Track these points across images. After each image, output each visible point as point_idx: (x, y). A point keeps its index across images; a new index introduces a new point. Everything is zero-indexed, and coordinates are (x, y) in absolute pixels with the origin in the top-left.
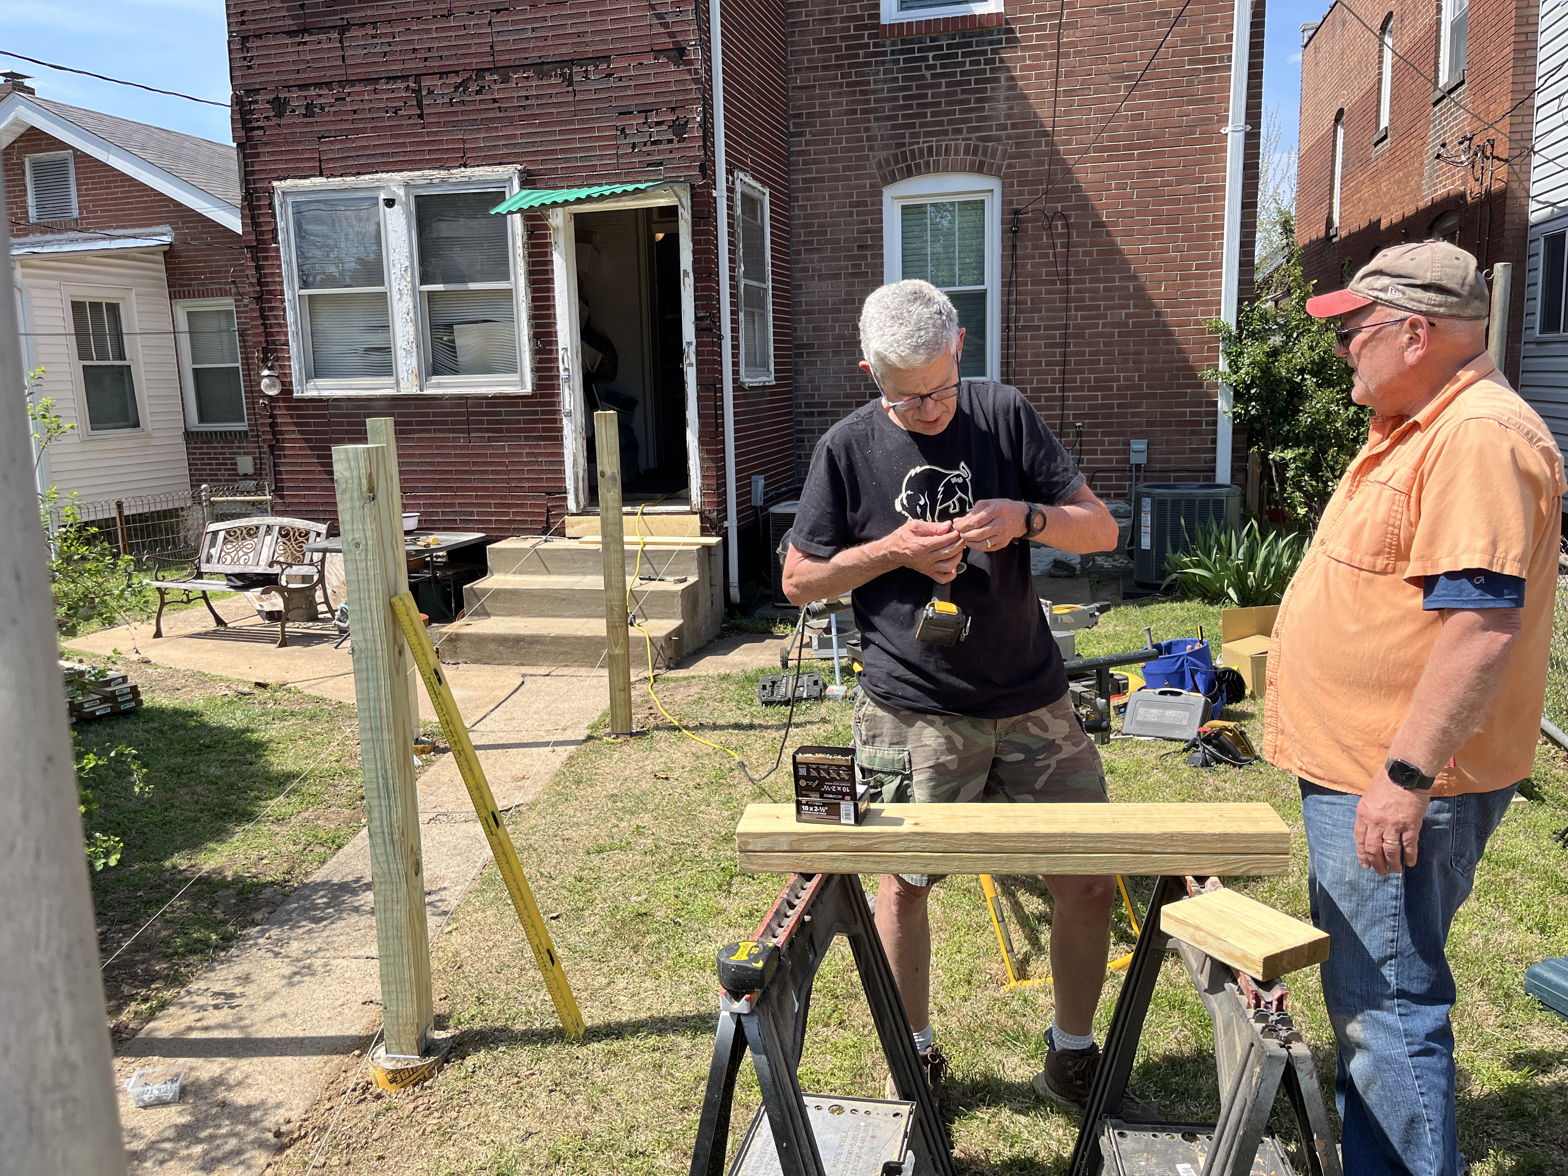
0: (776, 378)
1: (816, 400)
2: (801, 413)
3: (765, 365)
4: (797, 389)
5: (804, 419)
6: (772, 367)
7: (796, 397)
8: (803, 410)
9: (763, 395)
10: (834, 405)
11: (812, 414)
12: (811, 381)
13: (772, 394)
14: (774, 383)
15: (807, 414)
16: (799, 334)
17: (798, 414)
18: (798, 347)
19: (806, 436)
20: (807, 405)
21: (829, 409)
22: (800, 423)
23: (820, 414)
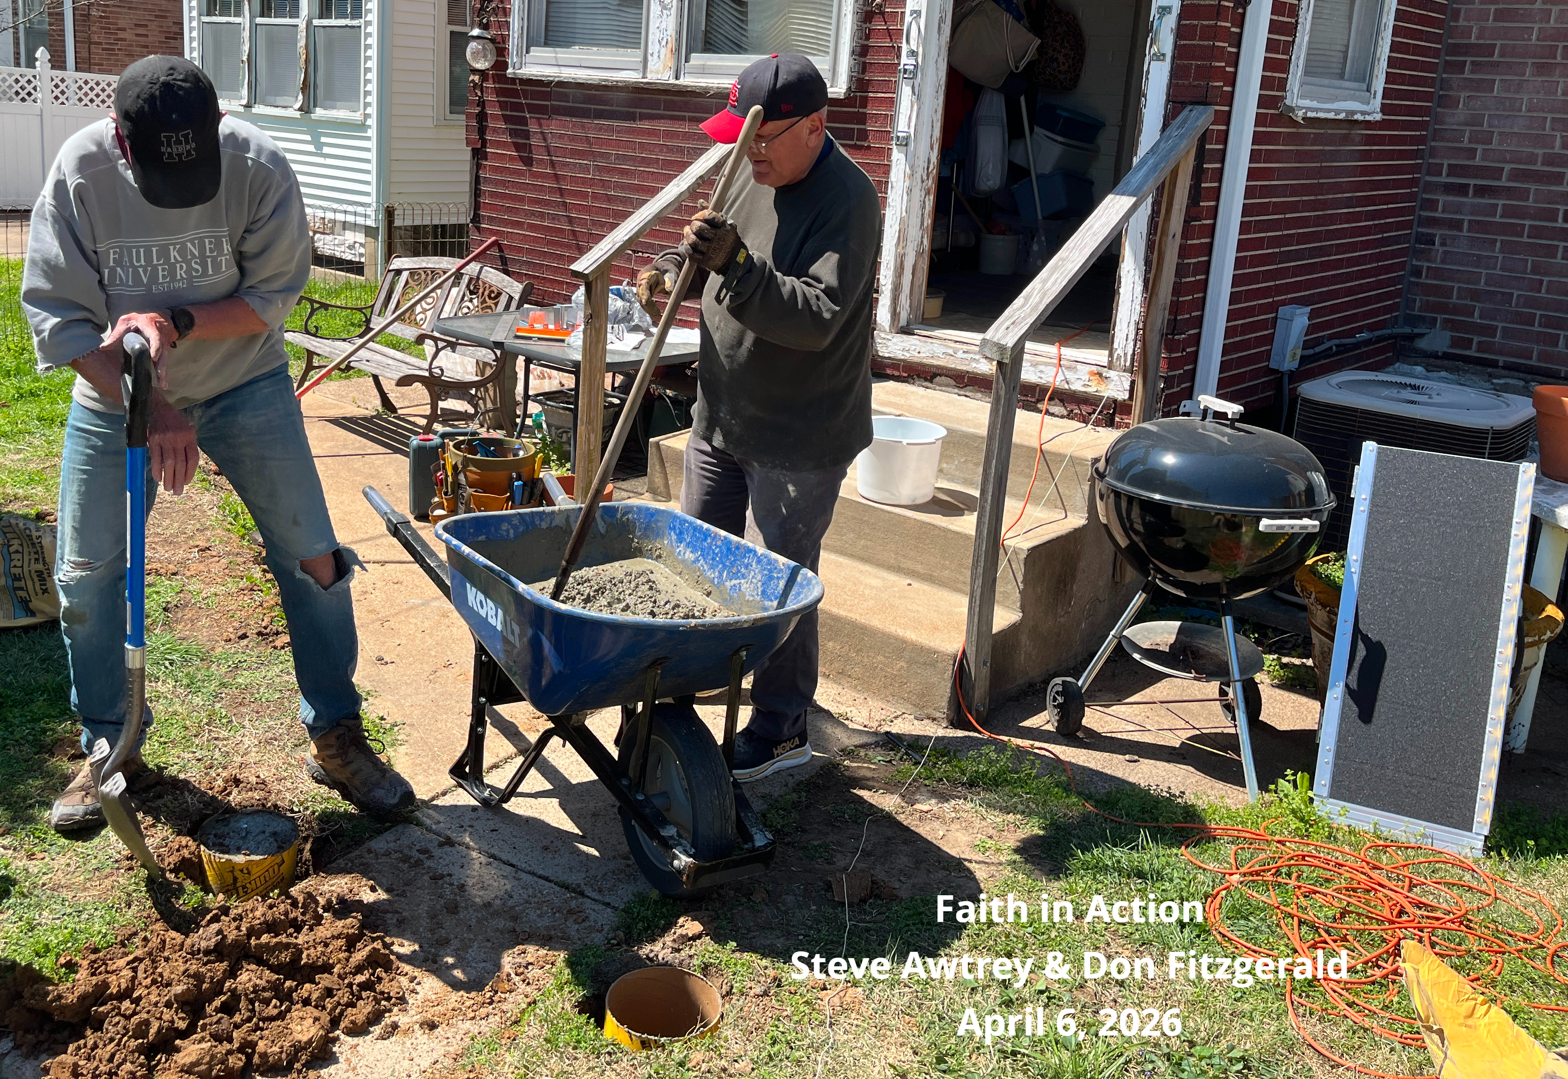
0: (1384, 109)
1: (1478, 161)
2: (1437, 185)
3: (1364, 78)
4: (1437, 135)
5: (1442, 199)
6: (1379, 84)
7: (1433, 152)
8: (1444, 179)
9: (1346, 139)
10: (1516, 175)
11: (1462, 190)
12: (1475, 121)
13: (1370, 140)
14: (1378, 117)
15: (1449, 189)
16: (1462, 22)
17: (1430, 187)
18: (1456, 49)
19: (1438, 233)
20: (1453, 170)
21: (1504, 182)
22: (1432, 205)
23: (1481, 191)
